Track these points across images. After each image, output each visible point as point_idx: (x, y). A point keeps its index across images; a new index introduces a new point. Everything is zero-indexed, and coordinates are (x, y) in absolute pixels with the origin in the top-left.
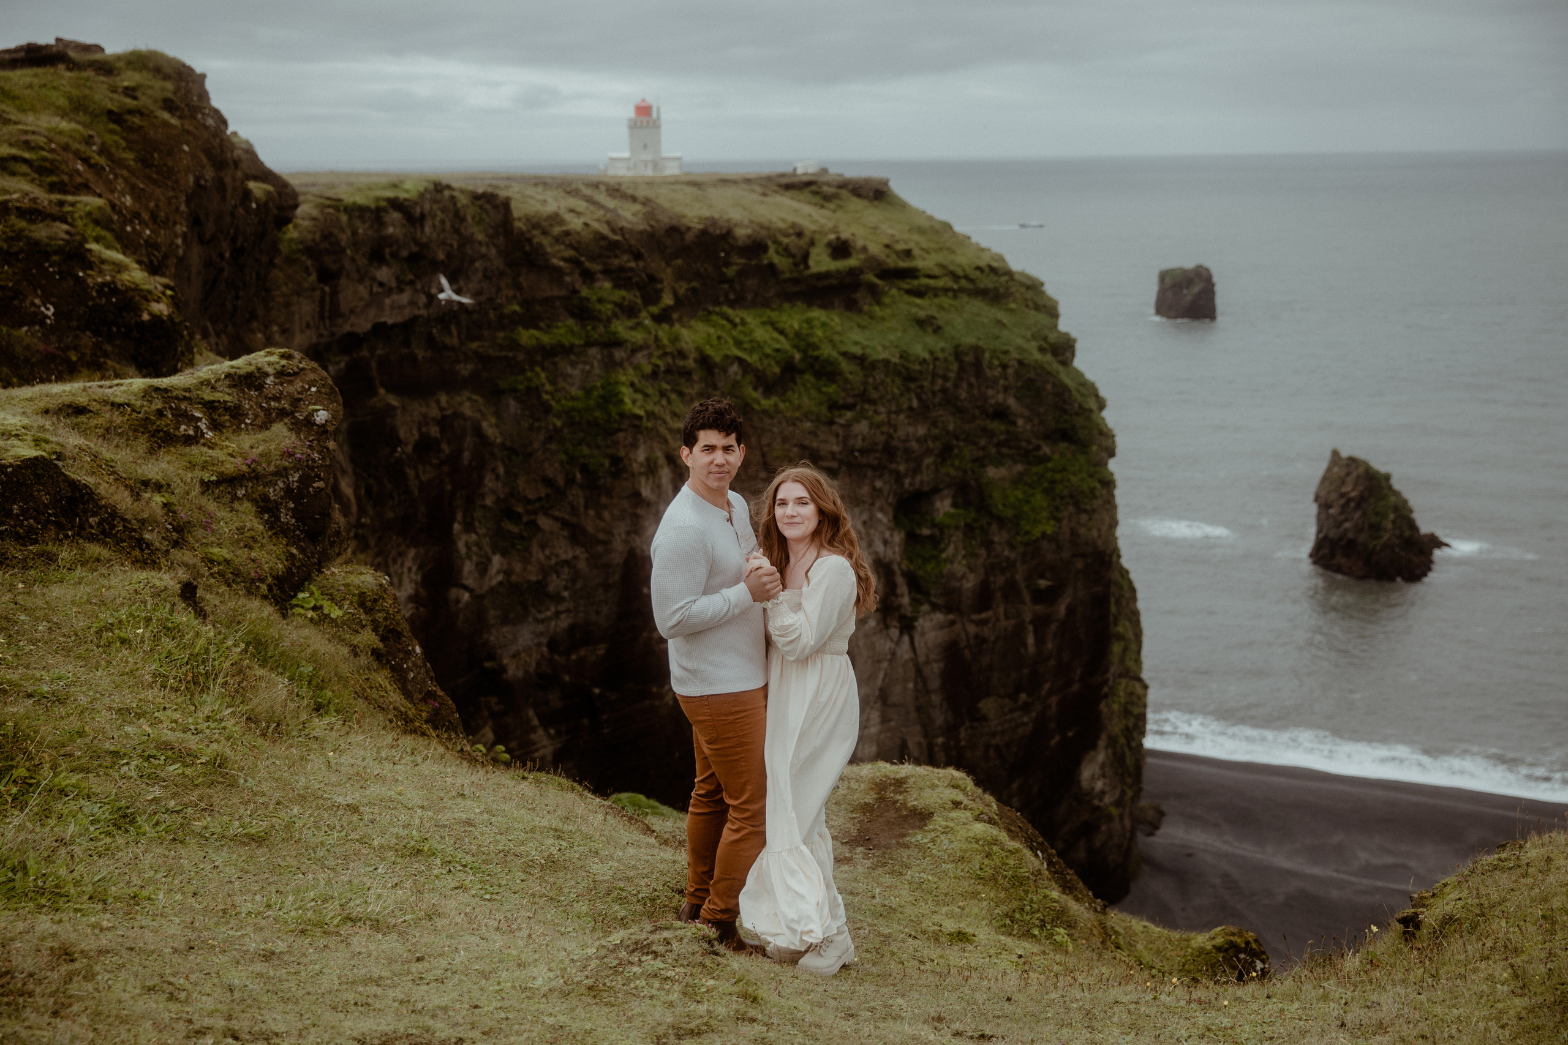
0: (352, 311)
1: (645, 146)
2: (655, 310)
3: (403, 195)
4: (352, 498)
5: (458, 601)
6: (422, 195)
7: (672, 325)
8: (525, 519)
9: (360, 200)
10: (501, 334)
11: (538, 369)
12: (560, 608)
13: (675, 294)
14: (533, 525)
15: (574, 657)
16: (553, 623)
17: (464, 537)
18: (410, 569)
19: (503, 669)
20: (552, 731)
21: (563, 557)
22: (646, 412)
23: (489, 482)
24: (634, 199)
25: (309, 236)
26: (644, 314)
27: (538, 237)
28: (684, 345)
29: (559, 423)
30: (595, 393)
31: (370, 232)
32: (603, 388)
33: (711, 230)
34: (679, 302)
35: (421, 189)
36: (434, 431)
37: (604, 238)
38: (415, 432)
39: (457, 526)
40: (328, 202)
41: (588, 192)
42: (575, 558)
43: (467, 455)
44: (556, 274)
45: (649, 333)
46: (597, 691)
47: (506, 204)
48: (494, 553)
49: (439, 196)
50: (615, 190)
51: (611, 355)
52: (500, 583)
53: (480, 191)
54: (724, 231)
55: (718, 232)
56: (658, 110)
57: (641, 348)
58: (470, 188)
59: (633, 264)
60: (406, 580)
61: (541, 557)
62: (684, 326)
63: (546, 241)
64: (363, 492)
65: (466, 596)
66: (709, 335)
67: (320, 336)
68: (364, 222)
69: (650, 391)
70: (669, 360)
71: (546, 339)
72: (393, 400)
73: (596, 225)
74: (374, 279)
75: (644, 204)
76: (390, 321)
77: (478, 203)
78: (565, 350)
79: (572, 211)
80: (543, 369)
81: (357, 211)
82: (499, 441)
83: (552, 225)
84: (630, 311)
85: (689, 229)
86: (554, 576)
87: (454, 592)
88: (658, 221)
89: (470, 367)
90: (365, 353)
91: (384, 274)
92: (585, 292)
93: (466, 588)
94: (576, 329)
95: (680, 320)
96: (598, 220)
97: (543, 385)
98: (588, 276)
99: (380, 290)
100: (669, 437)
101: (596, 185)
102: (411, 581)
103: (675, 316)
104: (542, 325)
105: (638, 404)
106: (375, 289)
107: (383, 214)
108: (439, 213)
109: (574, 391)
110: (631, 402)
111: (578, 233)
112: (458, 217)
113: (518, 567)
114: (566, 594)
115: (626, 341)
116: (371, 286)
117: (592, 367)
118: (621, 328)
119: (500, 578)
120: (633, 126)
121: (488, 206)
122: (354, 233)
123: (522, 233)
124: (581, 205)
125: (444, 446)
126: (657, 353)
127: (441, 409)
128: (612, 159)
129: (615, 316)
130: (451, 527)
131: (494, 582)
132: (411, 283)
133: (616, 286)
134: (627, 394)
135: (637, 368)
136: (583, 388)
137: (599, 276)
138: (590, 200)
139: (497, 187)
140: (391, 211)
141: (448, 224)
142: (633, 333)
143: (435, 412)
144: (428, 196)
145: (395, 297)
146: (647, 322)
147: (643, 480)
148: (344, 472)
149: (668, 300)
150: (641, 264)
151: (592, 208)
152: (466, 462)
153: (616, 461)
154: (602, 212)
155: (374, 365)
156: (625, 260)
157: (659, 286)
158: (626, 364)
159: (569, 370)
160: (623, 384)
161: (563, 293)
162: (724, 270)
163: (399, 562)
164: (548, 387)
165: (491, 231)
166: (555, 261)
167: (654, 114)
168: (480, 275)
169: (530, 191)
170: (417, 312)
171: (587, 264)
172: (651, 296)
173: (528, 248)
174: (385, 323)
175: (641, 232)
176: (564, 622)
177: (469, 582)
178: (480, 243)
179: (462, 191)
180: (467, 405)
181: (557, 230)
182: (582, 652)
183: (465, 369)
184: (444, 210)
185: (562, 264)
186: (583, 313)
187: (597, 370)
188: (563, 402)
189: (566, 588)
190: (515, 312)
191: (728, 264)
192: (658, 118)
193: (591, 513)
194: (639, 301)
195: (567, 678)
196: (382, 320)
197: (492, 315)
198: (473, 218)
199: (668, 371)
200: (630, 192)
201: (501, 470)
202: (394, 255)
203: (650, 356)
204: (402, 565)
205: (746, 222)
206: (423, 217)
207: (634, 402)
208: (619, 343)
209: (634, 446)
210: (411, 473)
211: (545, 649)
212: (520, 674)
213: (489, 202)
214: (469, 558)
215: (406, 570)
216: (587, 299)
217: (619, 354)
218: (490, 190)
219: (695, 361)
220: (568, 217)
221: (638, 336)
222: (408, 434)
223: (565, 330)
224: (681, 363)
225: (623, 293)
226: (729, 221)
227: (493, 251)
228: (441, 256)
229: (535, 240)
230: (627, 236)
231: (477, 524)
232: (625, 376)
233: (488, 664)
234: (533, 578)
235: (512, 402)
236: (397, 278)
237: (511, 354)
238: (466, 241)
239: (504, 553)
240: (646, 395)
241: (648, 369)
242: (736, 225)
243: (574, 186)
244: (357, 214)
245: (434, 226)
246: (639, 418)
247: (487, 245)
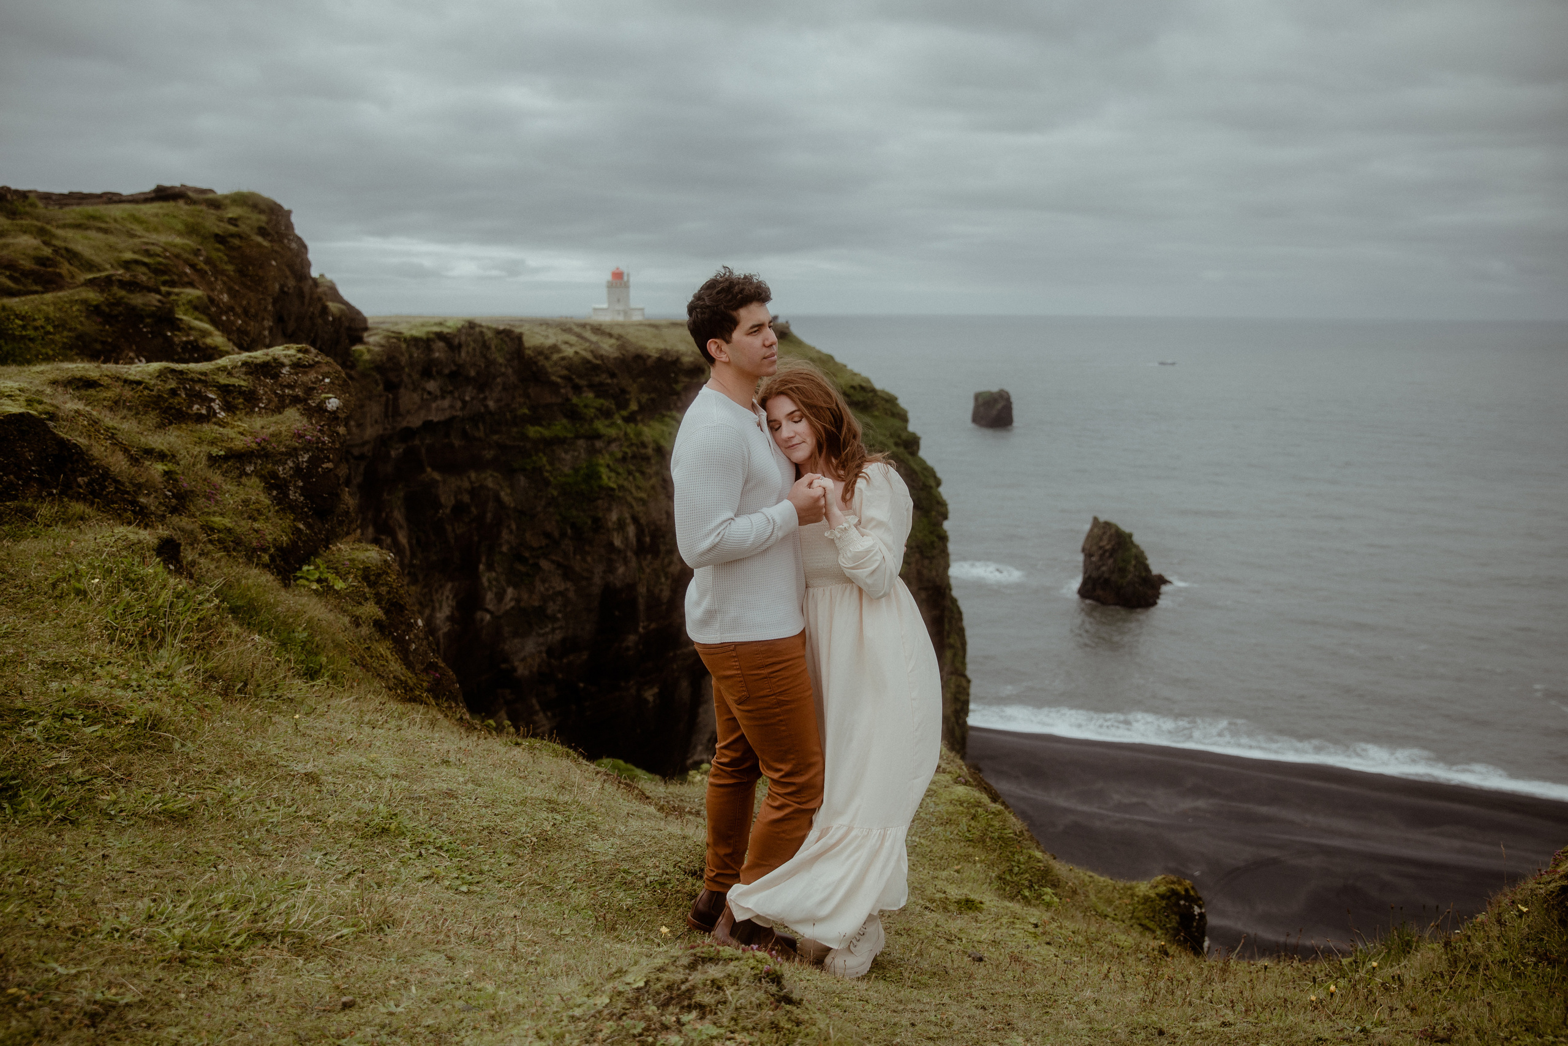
0: (408, 412)
1: (619, 300)
2: (624, 413)
3: (446, 330)
4: (407, 546)
5: (482, 620)
6: (459, 330)
7: (636, 425)
8: (531, 562)
9: (415, 333)
10: (515, 430)
11: (541, 455)
12: (556, 625)
13: (639, 402)
14: (536, 566)
15: (565, 661)
16: (550, 637)
17: (487, 574)
18: (447, 598)
19: (515, 669)
20: (549, 714)
21: (558, 589)
22: (618, 485)
23: (505, 535)
24: (611, 335)
25: (379, 358)
26: (616, 416)
27: (542, 361)
28: (645, 439)
29: (555, 493)
30: (582, 472)
31: (422, 356)
32: (587, 467)
33: (665, 357)
34: (642, 408)
35: (459, 326)
36: (466, 498)
37: (589, 362)
38: (452, 498)
39: (481, 567)
40: (393, 335)
41: (577, 330)
42: (567, 589)
43: (489, 515)
44: (554, 387)
45: (619, 428)
46: (581, 685)
47: (519, 337)
48: (508, 586)
49: (472, 331)
50: (597, 329)
51: (593, 445)
52: (513, 608)
53: (501, 328)
54: (674, 359)
55: (670, 359)
56: (628, 275)
57: (615, 440)
58: (494, 326)
59: (609, 381)
60: (444, 604)
61: (542, 589)
62: (645, 425)
63: (547, 364)
64: (414, 541)
65: (488, 617)
66: (663, 431)
67: (385, 429)
68: (418, 349)
69: (621, 470)
70: (634, 448)
71: (547, 433)
72: (437, 476)
73: (584, 353)
74: (424, 389)
75: (618, 339)
76: (436, 419)
77: (500, 336)
78: (560, 441)
79: (566, 343)
80: (545, 454)
81: (415, 341)
82: (512, 505)
83: (552, 353)
84: (607, 414)
85: (649, 357)
86: (551, 604)
87: (479, 614)
88: (627, 351)
89: (492, 452)
90: (417, 442)
91: (432, 386)
92: (575, 400)
93: (488, 611)
94: (569, 426)
95: (642, 421)
96: (585, 350)
97: (544, 466)
98: (577, 389)
99: (428, 397)
100: (634, 504)
101: (583, 326)
102: (449, 606)
103: (639, 418)
104: (544, 423)
105: (613, 479)
106: (425, 396)
107: (431, 343)
108: (471, 343)
109: (567, 470)
110: (608, 479)
111: (570, 359)
112: (485, 346)
113: (525, 596)
114: (559, 615)
115: (604, 435)
116: (422, 394)
117: (580, 453)
118: (600, 426)
119: (513, 604)
120: (610, 286)
121: (507, 339)
122: (411, 356)
123: (531, 358)
124: (573, 339)
125: (473, 509)
126: (626, 444)
127: (471, 482)
128: (595, 309)
129: (596, 417)
130: (477, 568)
131: (508, 607)
132: (451, 392)
133: (597, 396)
134: (604, 472)
135: (612, 454)
136: (573, 468)
137: (585, 389)
138: (579, 336)
139: (513, 326)
140: (437, 341)
141: (478, 351)
142: (609, 430)
143: (466, 484)
144: (464, 331)
145: (439, 402)
146: (619, 422)
147: (615, 534)
148: (401, 527)
149: (634, 407)
150: (615, 381)
151: (581, 341)
152: (488, 520)
153: (596, 520)
154: (587, 344)
155: (423, 450)
156: (604, 378)
157: (628, 397)
158: (604, 452)
159: (563, 455)
160: (601, 465)
161: (559, 400)
162: (674, 386)
163: (440, 592)
164: (548, 467)
165: (508, 356)
166: (554, 378)
167: (625, 278)
168: (500, 388)
169: (537, 329)
170: (455, 413)
171: (577, 380)
172: (622, 405)
173: (534, 369)
174: (431, 421)
175: (615, 359)
176: (558, 636)
177: (490, 607)
178: (501, 365)
179: (489, 328)
180: (490, 480)
181: (555, 357)
182: (571, 658)
183: (489, 454)
184: (474, 341)
185: (559, 380)
186: (574, 414)
187: (583, 455)
188: (559, 478)
189: (559, 611)
190: (525, 414)
191: (677, 382)
192: (628, 281)
193: (578, 557)
194: (613, 407)
195: (560, 676)
196: (430, 418)
197: (508, 415)
198: (496, 347)
199: (634, 457)
200: (608, 330)
201: (514, 527)
202: (439, 373)
203: (621, 446)
204: (442, 594)
205: (690, 353)
206: (460, 346)
207: (609, 478)
208: (599, 436)
209: (609, 510)
210: (449, 528)
211: (544, 655)
212: (526, 673)
213: (508, 336)
214: (490, 589)
215: (445, 598)
216: (577, 405)
217: (599, 444)
218: (508, 327)
219: (653, 450)
220: (563, 347)
221: (613, 432)
222: (447, 499)
223: (560, 427)
224: (643, 451)
225: (602, 401)
226: (677, 352)
227: (510, 371)
228: (473, 373)
229: (540, 364)
230: (606, 361)
231: (496, 565)
232: (603, 460)
233: (503, 666)
234: (536, 604)
235: (522, 478)
236: (441, 389)
237: (522, 444)
238: (490, 363)
239: (516, 586)
240: (618, 474)
241: (619, 455)
242: (682, 354)
243: (568, 326)
244: (413, 343)
245: (468, 352)
246: (613, 489)
247: (506, 366)
